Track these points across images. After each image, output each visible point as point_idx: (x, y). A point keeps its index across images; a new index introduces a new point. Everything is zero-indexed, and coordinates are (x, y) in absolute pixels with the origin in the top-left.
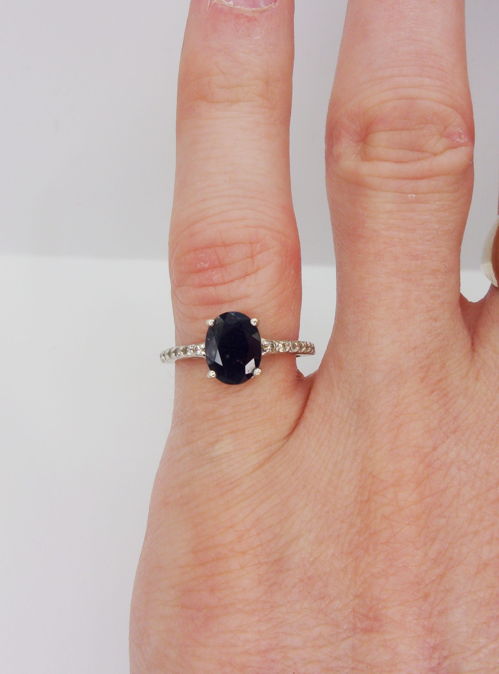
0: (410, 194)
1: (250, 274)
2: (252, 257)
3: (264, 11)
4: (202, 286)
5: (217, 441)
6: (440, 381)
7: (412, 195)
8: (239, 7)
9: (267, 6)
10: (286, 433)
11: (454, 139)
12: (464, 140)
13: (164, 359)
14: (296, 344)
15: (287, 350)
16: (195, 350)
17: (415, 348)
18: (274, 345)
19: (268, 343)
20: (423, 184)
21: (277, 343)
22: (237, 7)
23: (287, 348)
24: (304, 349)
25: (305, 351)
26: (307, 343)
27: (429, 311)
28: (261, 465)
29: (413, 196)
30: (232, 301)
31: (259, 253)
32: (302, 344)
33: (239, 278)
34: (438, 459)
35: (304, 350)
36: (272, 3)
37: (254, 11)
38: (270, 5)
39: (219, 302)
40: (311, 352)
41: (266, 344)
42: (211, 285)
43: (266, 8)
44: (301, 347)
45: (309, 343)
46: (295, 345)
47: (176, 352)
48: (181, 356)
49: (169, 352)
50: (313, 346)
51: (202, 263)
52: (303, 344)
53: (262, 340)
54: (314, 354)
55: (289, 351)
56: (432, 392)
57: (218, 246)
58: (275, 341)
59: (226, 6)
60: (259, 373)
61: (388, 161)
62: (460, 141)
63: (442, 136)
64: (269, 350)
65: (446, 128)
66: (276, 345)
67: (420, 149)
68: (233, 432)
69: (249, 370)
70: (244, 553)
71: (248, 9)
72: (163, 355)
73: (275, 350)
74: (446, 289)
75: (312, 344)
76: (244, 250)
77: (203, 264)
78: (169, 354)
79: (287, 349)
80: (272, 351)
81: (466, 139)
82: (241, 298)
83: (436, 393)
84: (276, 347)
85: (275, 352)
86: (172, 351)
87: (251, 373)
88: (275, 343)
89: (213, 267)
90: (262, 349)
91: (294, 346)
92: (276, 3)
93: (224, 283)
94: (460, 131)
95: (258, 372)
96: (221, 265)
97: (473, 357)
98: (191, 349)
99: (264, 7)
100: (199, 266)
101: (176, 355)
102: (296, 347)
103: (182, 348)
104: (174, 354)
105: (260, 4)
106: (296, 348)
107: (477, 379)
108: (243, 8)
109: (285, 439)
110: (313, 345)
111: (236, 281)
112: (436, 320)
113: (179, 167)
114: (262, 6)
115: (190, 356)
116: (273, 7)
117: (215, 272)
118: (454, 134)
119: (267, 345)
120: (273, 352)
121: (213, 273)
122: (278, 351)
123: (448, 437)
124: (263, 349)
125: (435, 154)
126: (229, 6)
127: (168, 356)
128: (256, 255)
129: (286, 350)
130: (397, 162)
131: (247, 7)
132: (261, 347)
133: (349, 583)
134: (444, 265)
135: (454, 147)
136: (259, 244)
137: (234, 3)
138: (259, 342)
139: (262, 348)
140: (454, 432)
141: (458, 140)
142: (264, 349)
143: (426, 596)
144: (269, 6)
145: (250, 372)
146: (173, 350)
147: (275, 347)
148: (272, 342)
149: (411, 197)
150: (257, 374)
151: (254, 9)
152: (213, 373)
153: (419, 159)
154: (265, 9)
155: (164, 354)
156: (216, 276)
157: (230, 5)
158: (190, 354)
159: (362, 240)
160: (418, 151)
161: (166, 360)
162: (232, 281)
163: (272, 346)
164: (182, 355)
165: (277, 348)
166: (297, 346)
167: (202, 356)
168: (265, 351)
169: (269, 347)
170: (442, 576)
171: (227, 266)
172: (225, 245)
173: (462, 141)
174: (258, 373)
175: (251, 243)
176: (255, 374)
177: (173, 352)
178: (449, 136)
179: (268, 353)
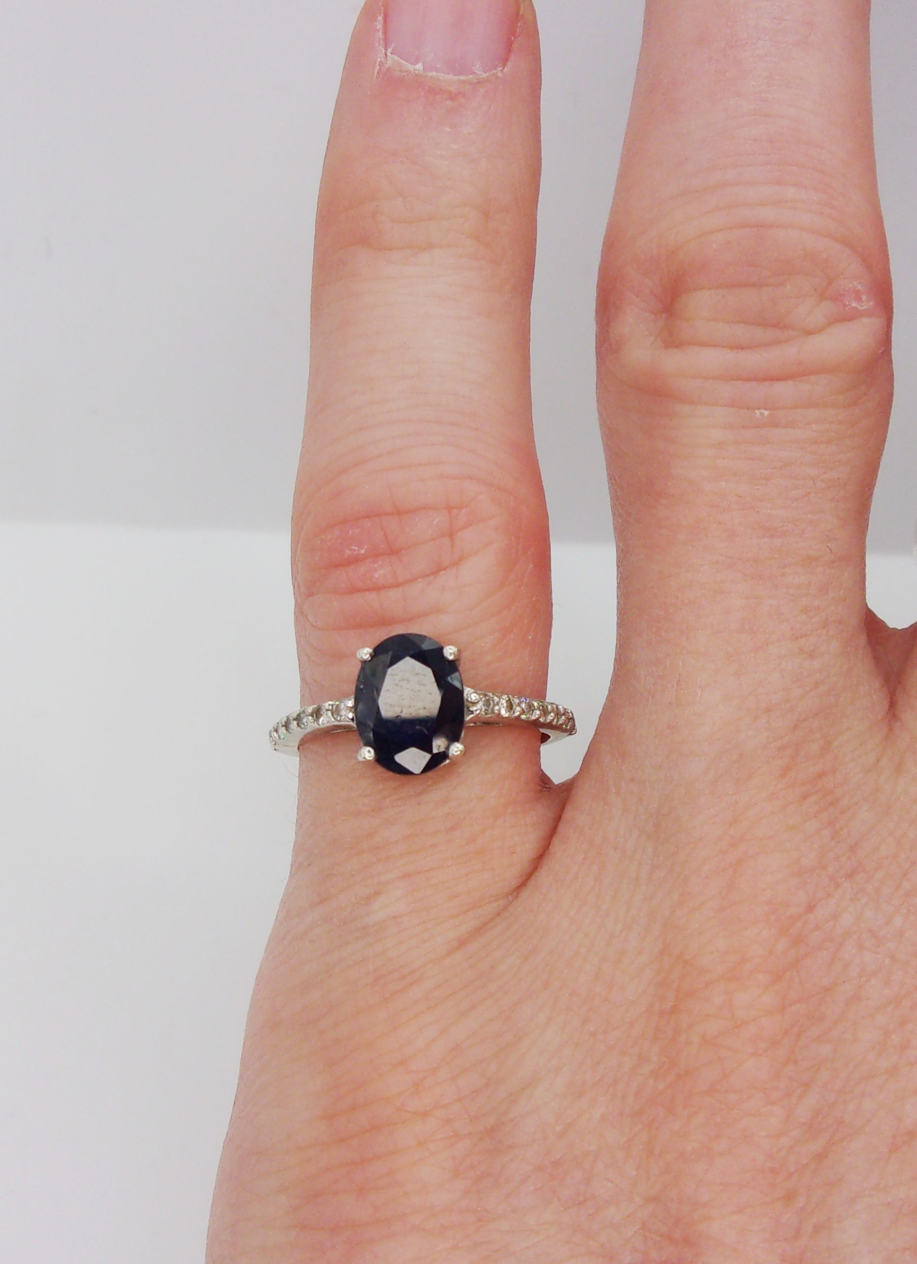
0: (759, 409)
1: (447, 567)
2: (451, 535)
3: (480, 82)
4: (353, 590)
5: (377, 894)
6: (821, 775)
7: (763, 411)
8: (434, 74)
9: (488, 72)
10: (514, 883)
11: (847, 303)
12: (867, 304)
13: (277, 738)
14: (536, 704)
15: (517, 714)
16: (336, 711)
17: (768, 710)
18: (491, 702)
19: (478, 697)
20: (784, 390)
21: (496, 699)
22: (430, 74)
23: (516, 709)
24: (552, 716)
25: (553, 720)
26: (557, 708)
27: (797, 638)
28: (462, 943)
29: (765, 414)
30: (411, 619)
31: (466, 526)
32: (547, 706)
33: (424, 576)
34: (817, 927)
35: (552, 718)
36: (497, 67)
37: (464, 82)
38: (495, 71)
39: (384, 622)
40: (567, 725)
41: (474, 698)
42: (370, 590)
43: (485, 75)
44: (545, 712)
45: (563, 707)
46: (533, 705)
47: (298, 719)
48: (310, 726)
49: (286, 722)
50: (571, 716)
51: (355, 546)
52: (550, 707)
53: (467, 691)
54: (573, 733)
55: (519, 716)
56: (805, 797)
57: (386, 514)
58: (493, 694)
59: (410, 72)
60: (459, 753)
61: (715, 346)
62: (859, 308)
63: (822, 296)
64: (481, 710)
65: (830, 282)
66: (493, 701)
67: (778, 325)
68: (407, 876)
69: (439, 747)
70: (425, 1114)
71: (451, 77)
72: (274, 731)
73: (493, 710)
74: (832, 595)
75: (569, 711)
76: (436, 520)
77: (356, 548)
78: (286, 725)
79: (516, 711)
80: (486, 714)
81: (871, 303)
82: (426, 614)
83: (812, 799)
84: (494, 705)
85: (493, 715)
86: (291, 717)
87: (444, 752)
88: (493, 698)
89: (375, 555)
90: (465, 709)
91: (531, 708)
92: (505, 68)
93: (397, 585)
94: (859, 287)
95: (456, 749)
96: (392, 551)
97: (891, 730)
98: (327, 710)
99: (481, 75)
100: (348, 552)
101: (298, 725)
102: (535, 709)
103: (310, 709)
104: (295, 723)
105: (473, 68)
106: (535, 711)
107: (899, 770)
108: (441, 76)
109: (511, 895)
110: (570, 714)
111: (420, 580)
112: (811, 655)
113: (315, 372)
114: (479, 72)
115: (327, 725)
116: (500, 75)
117: (380, 563)
118: (846, 293)
119: (476, 701)
120: (489, 716)
121: (376, 565)
122: (499, 714)
123: (837, 885)
124: (468, 708)
125: (809, 333)
126: (414, 72)
127: (284, 729)
128: (457, 532)
129: (514, 713)
130: (732, 348)
131: (449, 74)
132: (463, 703)
133: (634, 1173)
134: (828, 547)
135: (849, 317)
136: (464, 510)
137: (424, 66)
138: (461, 692)
139: (465, 706)
140: (850, 875)
141: (854, 304)
142: (471, 709)
143: (789, 1197)
144: (491, 73)
145: (442, 750)
146: (295, 715)
147: (491, 706)
148: (486, 695)
149: (762, 414)
150: (455, 753)
151: (462, 78)
152: (369, 751)
153: (776, 342)
154: (483, 78)
155: (276, 728)
156: (381, 572)
157: (416, 70)
158: (326, 720)
159: (664, 502)
160: (775, 326)
161: (280, 739)
162: (412, 580)
163: (487, 703)
164: (310, 724)
165: (497, 708)
166: (538, 708)
167: (348, 721)
168: (472, 712)
169: (480, 705)
170: (821, 1157)
171: (403, 551)
172: (400, 512)
173: (863, 306)
174: (456, 751)
175: (449, 508)
176: (452, 754)
177: (294, 720)
178: (837, 298)
179: (479, 716)
